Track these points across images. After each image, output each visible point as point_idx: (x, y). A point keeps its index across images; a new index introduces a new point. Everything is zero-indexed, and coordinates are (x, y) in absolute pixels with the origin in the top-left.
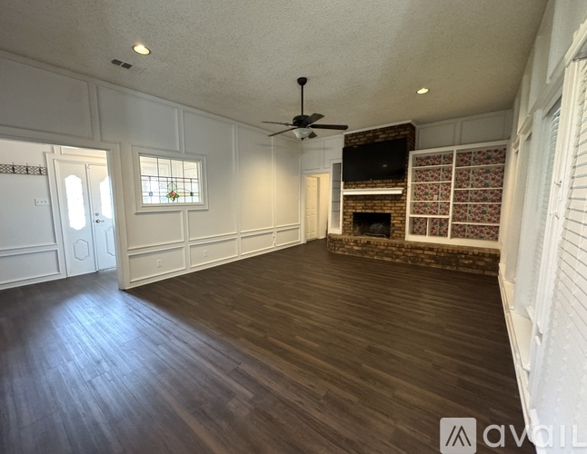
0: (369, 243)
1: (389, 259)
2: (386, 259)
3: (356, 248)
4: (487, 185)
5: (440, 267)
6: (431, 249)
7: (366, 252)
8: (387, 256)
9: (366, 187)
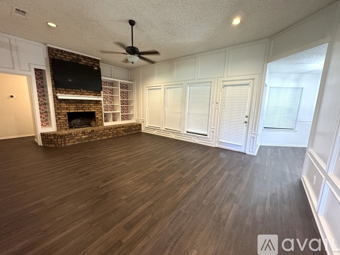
0: (93, 131)
1: (106, 137)
2: (104, 138)
3: (84, 137)
4: (123, 98)
5: (126, 134)
6: (123, 127)
7: (91, 138)
8: (104, 136)
9: (76, 94)
